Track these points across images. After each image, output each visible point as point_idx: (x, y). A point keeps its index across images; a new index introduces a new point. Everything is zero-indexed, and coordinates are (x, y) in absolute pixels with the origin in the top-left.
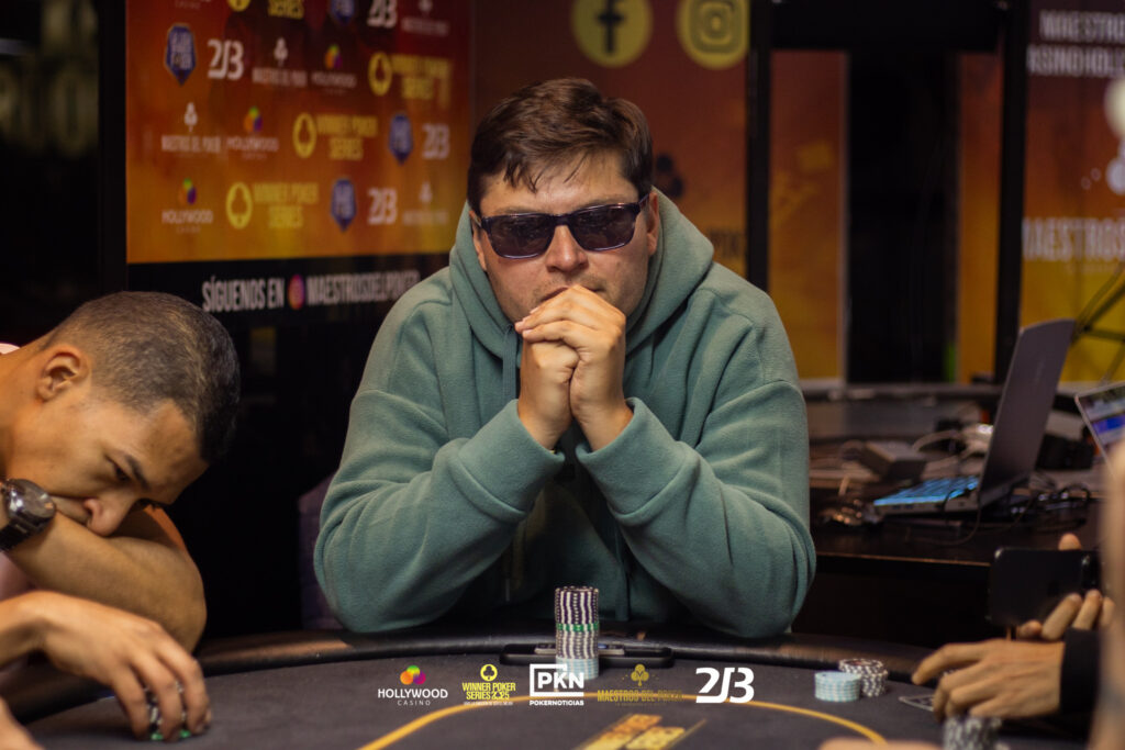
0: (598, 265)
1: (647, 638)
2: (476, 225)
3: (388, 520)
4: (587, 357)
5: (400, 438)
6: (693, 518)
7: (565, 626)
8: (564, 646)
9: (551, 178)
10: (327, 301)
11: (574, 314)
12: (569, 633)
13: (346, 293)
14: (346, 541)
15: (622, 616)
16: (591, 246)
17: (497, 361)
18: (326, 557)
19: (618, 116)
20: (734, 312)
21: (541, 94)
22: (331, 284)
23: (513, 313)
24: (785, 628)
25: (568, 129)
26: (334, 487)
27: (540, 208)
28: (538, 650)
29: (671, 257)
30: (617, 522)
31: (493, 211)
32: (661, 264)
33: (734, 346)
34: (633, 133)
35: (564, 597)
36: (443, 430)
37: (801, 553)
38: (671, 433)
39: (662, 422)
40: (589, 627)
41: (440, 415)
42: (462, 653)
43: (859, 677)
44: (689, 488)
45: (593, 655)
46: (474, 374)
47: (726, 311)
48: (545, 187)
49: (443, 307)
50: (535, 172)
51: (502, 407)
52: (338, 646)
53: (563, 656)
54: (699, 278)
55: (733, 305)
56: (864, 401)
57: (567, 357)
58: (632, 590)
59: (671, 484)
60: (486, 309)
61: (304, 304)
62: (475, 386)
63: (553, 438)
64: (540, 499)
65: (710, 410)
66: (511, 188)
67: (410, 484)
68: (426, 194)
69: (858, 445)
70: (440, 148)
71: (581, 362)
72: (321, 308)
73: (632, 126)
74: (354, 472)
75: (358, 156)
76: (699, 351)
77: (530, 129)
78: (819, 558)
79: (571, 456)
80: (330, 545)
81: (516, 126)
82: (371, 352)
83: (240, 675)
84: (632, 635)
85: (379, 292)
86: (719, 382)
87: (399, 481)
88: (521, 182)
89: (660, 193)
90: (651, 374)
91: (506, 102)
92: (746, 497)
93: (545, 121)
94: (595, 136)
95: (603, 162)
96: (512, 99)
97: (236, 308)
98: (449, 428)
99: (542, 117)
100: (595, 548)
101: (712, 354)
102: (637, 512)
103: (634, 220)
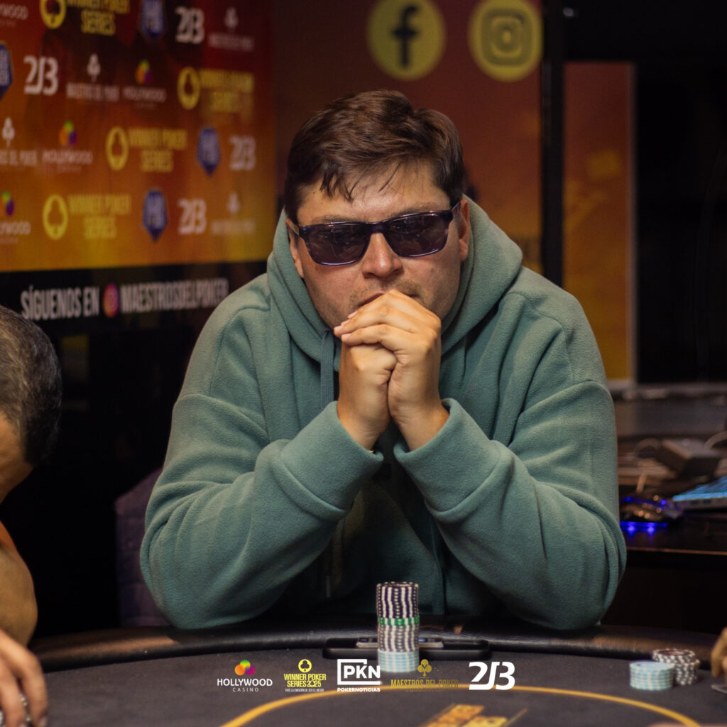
0: (413, 271)
1: (465, 631)
2: (293, 233)
3: (213, 519)
4: (405, 359)
5: (223, 441)
6: (508, 514)
7: (386, 620)
8: (386, 639)
9: (366, 187)
10: (140, 308)
11: (390, 318)
12: (391, 627)
13: (158, 303)
14: (172, 540)
15: (438, 611)
16: (406, 253)
17: (315, 365)
18: (152, 556)
19: (429, 127)
20: (543, 314)
21: (355, 106)
22: (143, 292)
23: (330, 317)
24: (596, 620)
25: (382, 139)
26: (158, 489)
27: (356, 217)
28: (359, 644)
29: (482, 262)
30: (433, 518)
31: (310, 219)
32: (473, 269)
33: (543, 348)
34: (444, 143)
35: (385, 592)
36: (264, 432)
37: (613, 548)
38: (485, 432)
39: (476, 421)
40: (410, 622)
41: (260, 417)
42: (286, 648)
43: (672, 666)
44: (504, 485)
45: (414, 648)
46: (292, 377)
47: (537, 313)
48: (360, 196)
49: (263, 313)
50: (350, 181)
51: (320, 409)
52: (166, 642)
53: (385, 650)
54: (509, 282)
55: (542, 308)
56: (658, 401)
57: (385, 359)
58: (448, 585)
59: (487, 481)
60: (303, 314)
61: (119, 313)
62: (294, 389)
63: (372, 439)
64: (359, 498)
65: (522, 410)
66: (327, 198)
67: (233, 486)
68: (233, 205)
69: (653, 443)
70: (247, 159)
71: (398, 365)
72: (135, 316)
73: (443, 136)
74: (178, 474)
75: (169, 168)
76: (509, 354)
77: (345, 140)
78: (629, 552)
79: (389, 455)
80: (155, 545)
81: (331, 138)
82: (192, 357)
83: (72, 671)
84: (449, 628)
85: (190, 299)
86: (531, 382)
87: (222, 482)
88: (337, 192)
89: (470, 200)
90: (463, 375)
91: (321, 114)
92: (559, 493)
93: (360, 132)
94: (408, 147)
95: (416, 171)
96: (326, 112)
97: (53, 316)
98: (270, 429)
99: (357, 128)
100: (412, 545)
101: (523, 356)
102: (454, 509)
103: (447, 227)
